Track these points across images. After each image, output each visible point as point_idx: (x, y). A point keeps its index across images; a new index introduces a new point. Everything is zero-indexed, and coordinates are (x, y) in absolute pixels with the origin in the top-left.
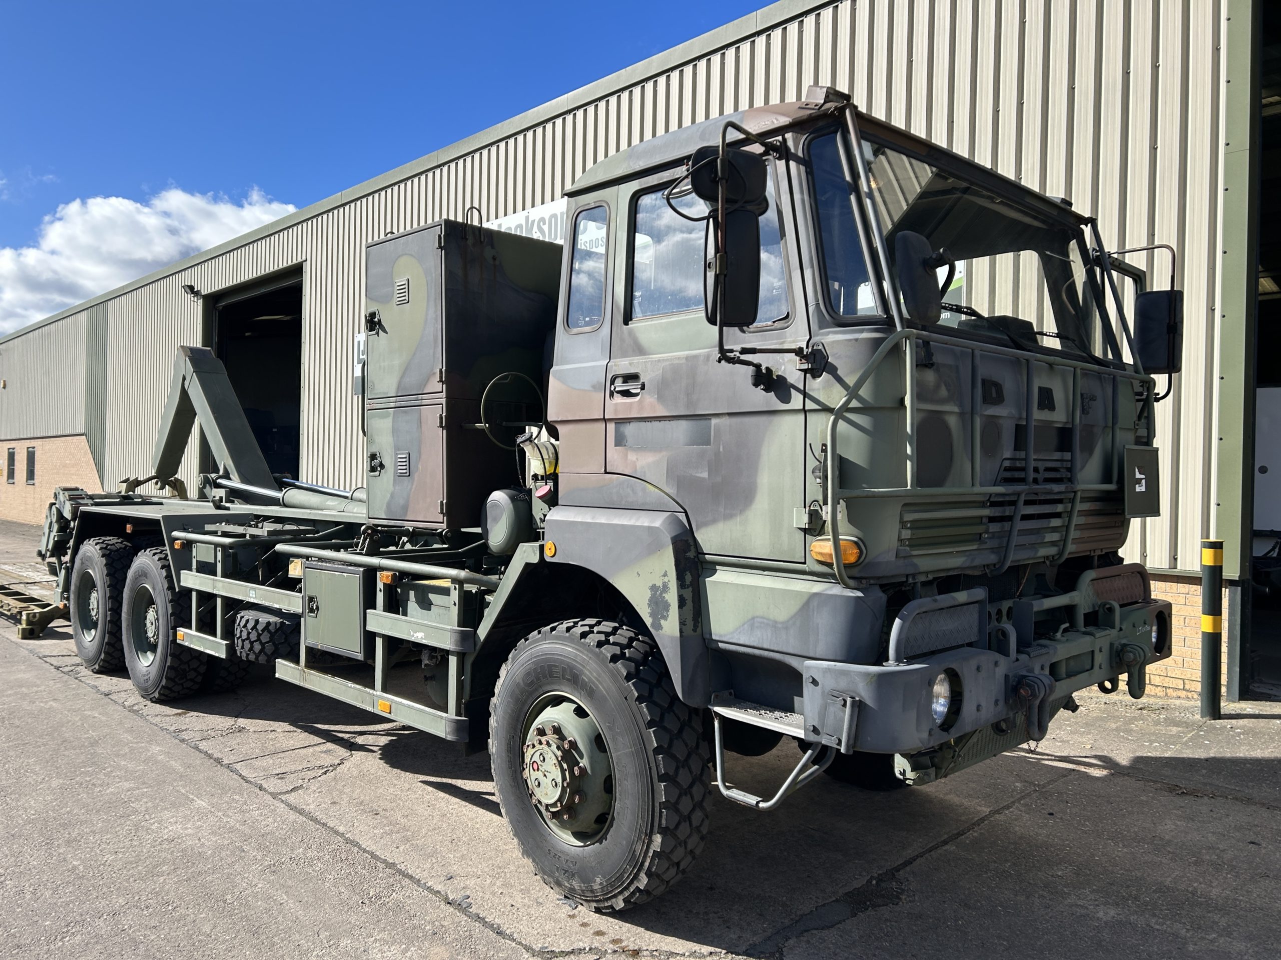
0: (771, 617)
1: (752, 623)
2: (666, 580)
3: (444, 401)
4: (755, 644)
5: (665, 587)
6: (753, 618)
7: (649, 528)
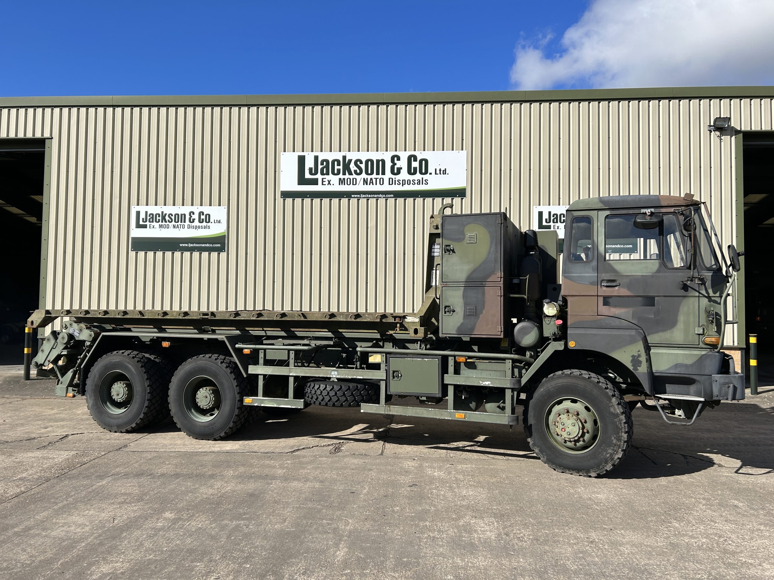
0: (685, 363)
1: (676, 366)
2: (639, 353)
3: (502, 286)
4: (678, 373)
5: (639, 356)
6: (676, 364)
7: (629, 335)
